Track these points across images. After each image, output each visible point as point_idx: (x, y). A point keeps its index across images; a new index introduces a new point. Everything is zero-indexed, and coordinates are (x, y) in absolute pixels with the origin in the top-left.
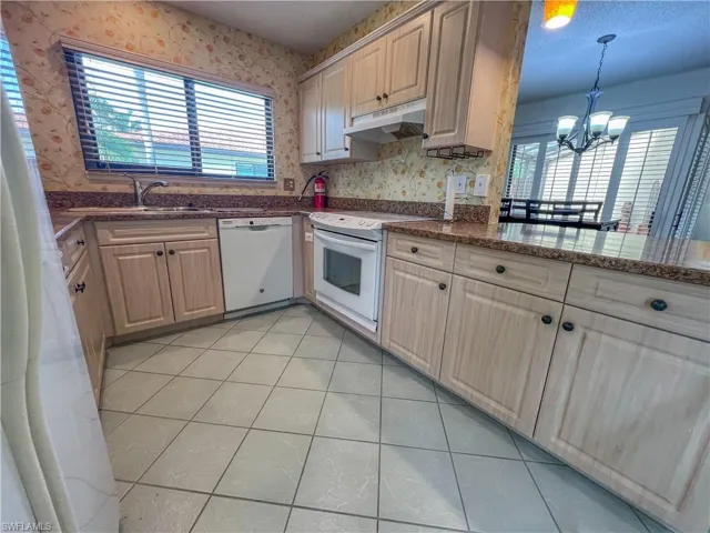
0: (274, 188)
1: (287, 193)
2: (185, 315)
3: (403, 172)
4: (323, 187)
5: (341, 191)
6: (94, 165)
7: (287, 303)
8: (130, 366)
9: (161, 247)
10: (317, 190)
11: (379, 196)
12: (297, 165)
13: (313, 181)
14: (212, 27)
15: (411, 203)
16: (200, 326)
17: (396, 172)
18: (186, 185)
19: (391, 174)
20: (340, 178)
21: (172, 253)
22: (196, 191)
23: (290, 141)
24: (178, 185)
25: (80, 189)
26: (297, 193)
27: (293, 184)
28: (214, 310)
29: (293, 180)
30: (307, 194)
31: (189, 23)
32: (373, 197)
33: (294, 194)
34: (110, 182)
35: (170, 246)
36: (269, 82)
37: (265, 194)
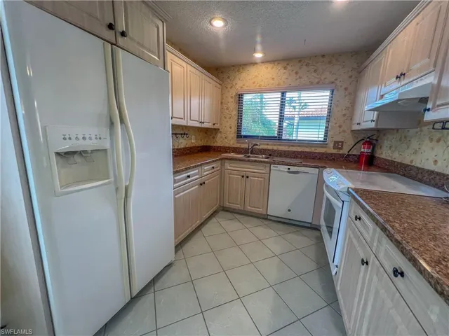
0: (326, 147)
1: (335, 151)
2: (249, 208)
3: (438, 141)
4: (369, 148)
5: (385, 153)
6: (239, 136)
7: (309, 225)
8: (219, 220)
9: (244, 174)
10: (362, 150)
11: (412, 161)
12: (349, 132)
13: (362, 142)
14: (300, 61)
15: (438, 174)
16: (252, 216)
17: (431, 140)
18: (272, 145)
19: (427, 141)
20: (385, 141)
21: (248, 177)
22: (275, 148)
23: (344, 115)
24: (268, 144)
25: (234, 146)
26: (345, 151)
27: (342, 146)
28: (260, 211)
29: (342, 142)
30: (355, 152)
31: (288, 64)
32: (407, 161)
33: (341, 152)
34: (242, 143)
35: (248, 174)
36: (333, 80)
37: (317, 151)
